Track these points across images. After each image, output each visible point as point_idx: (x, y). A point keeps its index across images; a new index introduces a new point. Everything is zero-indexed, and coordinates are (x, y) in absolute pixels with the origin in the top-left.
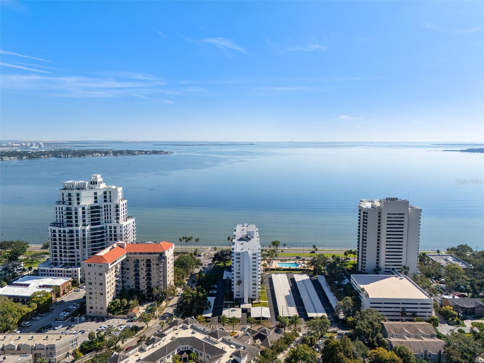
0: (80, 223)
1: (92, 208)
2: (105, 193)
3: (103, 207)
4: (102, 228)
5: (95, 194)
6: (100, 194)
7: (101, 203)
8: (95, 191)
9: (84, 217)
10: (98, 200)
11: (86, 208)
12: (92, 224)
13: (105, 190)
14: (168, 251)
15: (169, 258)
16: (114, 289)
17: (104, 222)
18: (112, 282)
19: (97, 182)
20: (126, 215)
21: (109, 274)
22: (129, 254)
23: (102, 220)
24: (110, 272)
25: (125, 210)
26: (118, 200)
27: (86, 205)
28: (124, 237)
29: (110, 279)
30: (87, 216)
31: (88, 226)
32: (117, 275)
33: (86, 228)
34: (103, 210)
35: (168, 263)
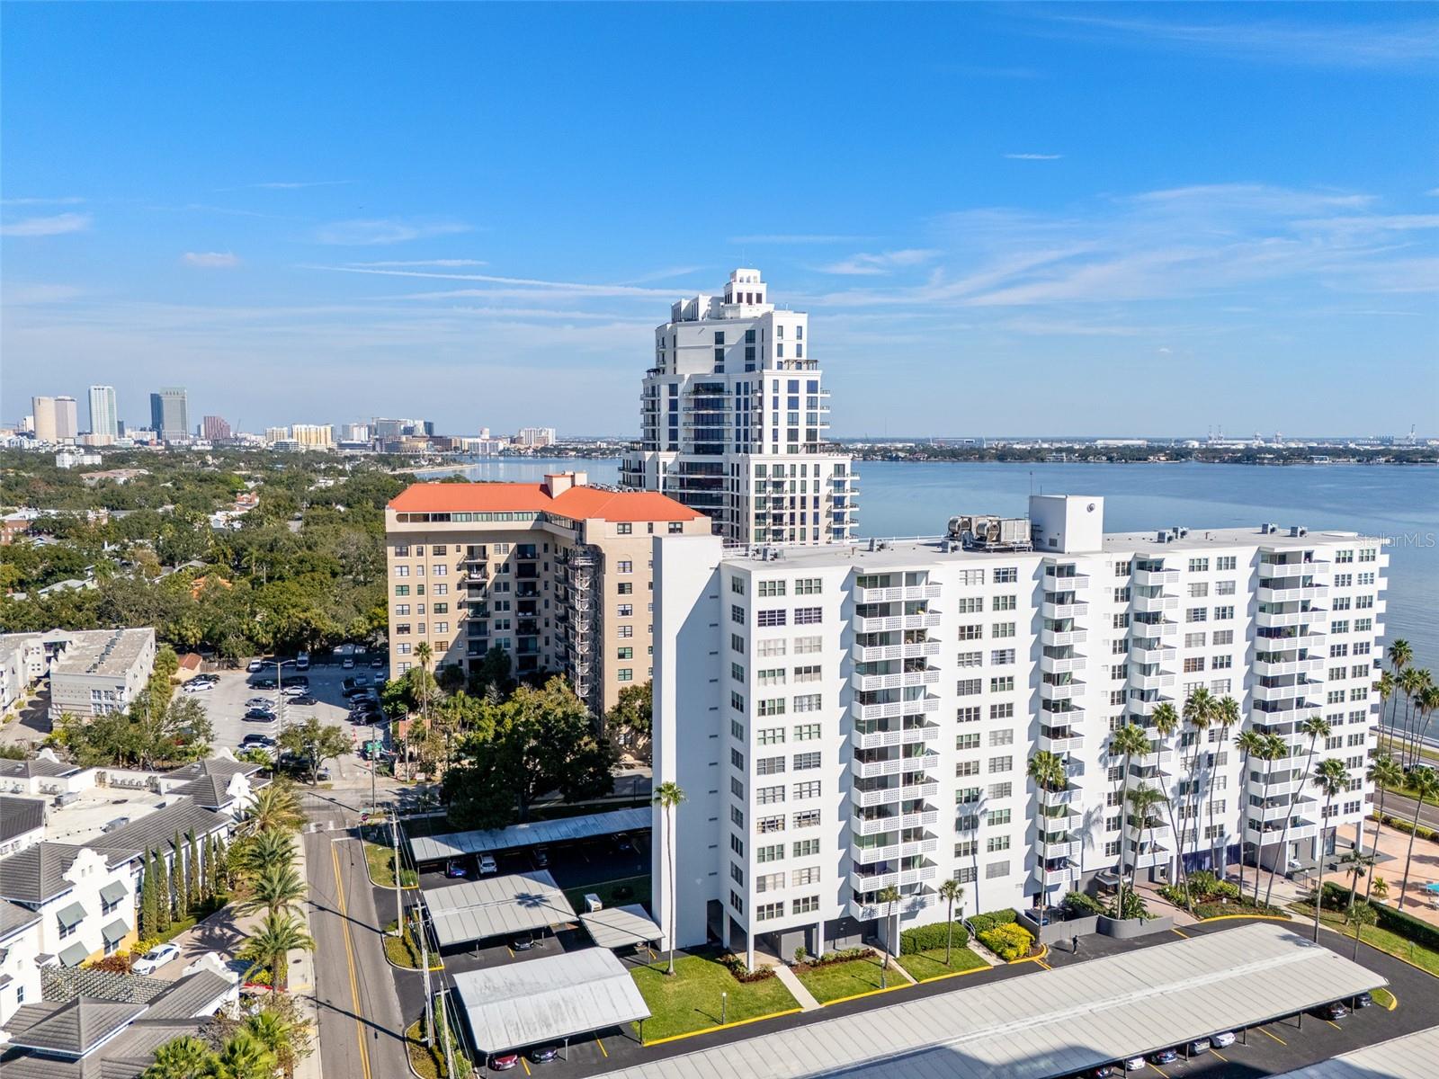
0: (664, 441)
1: (699, 388)
2: (750, 336)
3: (734, 389)
4: (717, 468)
5: (720, 338)
6: (734, 337)
7: (734, 375)
8: (720, 328)
9: (673, 420)
10: (726, 363)
11: (681, 388)
12: (699, 450)
13: (749, 327)
14: (625, 529)
15: (626, 566)
16: (452, 634)
17: (733, 448)
18: (433, 598)
19: (740, 296)
20: (811, 434)
21: (412, 560)
22: (543, 517)
23: (730, 441)
24: (420, 553)
25: (803, 411)
26: (775, 365)
27: (682, 377)
28: (753, 511)
29: (421, 580)
30: (681, 420)
31: (674, 454)
32: (479, 586)
33: (667, 458)
34: (733, 404)
35: (622, 588)
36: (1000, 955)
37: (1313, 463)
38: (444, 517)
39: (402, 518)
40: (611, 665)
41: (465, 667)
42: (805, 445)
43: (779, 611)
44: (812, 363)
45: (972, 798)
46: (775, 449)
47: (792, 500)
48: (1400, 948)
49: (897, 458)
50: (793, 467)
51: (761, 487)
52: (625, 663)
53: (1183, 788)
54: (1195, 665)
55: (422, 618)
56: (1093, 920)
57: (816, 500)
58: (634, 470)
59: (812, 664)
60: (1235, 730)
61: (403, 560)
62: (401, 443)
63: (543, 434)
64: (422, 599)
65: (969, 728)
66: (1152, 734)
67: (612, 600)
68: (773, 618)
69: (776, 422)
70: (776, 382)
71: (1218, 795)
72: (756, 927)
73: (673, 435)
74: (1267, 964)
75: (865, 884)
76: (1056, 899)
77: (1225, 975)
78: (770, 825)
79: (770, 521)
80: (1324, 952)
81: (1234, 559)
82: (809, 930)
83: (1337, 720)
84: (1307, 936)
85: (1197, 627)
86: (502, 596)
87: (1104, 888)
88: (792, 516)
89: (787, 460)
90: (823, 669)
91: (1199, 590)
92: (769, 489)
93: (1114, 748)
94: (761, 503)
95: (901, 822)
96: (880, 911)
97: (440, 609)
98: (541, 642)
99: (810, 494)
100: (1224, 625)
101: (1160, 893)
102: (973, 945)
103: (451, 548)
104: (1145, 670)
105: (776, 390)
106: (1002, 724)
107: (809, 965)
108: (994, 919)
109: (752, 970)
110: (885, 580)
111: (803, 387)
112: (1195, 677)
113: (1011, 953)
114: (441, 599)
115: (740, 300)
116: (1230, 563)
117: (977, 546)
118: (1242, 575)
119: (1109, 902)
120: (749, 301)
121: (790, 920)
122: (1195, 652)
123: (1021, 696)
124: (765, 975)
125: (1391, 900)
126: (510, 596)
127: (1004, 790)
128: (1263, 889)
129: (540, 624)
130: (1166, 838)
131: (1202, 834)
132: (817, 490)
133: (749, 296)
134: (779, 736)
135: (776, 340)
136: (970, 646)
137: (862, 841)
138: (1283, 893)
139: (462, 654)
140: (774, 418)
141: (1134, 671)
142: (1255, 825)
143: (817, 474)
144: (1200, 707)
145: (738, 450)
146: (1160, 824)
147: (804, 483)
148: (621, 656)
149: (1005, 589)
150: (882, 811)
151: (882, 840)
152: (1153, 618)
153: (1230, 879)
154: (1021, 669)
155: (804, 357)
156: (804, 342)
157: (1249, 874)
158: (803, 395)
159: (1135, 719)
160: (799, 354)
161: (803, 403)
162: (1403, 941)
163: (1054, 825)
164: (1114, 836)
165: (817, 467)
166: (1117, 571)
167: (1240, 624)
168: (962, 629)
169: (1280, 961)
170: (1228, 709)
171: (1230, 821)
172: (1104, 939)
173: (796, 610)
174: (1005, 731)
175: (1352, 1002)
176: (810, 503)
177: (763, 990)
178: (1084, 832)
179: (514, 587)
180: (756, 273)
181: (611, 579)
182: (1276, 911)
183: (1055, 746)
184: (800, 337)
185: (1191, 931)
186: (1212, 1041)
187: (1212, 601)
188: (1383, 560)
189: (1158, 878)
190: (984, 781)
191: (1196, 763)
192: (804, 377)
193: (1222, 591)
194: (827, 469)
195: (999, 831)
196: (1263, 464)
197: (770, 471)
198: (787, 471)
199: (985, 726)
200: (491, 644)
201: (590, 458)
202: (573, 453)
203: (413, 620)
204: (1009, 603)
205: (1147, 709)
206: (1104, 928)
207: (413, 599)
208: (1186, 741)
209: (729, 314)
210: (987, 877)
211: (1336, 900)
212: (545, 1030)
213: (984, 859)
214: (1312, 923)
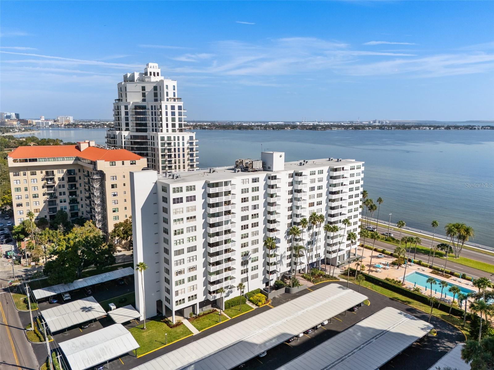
0: (124, 127)
1: (136, 107)
2: (155, 88)
3: (150, 108)
4: (145, 137)
5: (143, 88)
6: (149, 88)
7: (150, 103)
8: (143, 85)
9: (127, 119)
10: (147, 98)
11: (129, 107)
12: (137, 130)
13: (155, 85)
14: (113, 164)
15: (114, 178)
16: (41, 206)
17: (151, 130)
18: (32, 192)
19: (151, 73)
20: (180, 125)
21: (21, 177)
22: (77, 159)
23: (150, 127)
24: (25, 175)
25: (177, 117)
26: (165, 100)
27: (129, 103)
28: (160, 154)
29: (26, 185)
30: (130, 119)
31: (128, 132)
32: (51, 187)
33: (125, 134)
34: (150, 113)
35: (113, 186)
36: (256, 305)
37: (332, 130)
38: (35, 160)
39: (15, 161)
40: (110, 215)
41: (48, 218)
42: (178, 129)
43: (180, 198)
44: (179, 99)
45: (246, 254)
46: (167, 131)
47: (175, 149)
48: (369, 285)
49: (205, 128)
50: (174, 137)
51: (163, 145)
52: (116, 214)
53: (309, 243)
54: (312, 205)
55: (28, 200)
56: (284, 289)
57: (183, 149)
58: (112, 138)
59: (193, 215)
60: (323, 225)
61: (17, 178)
62: (6, 122)
63: (68, 119)
64: (27, 193)
65: (245, 231)
66: (300, 227)
67: (109, 191)
68: (178, 201)
69: (167, 121)
70: (166, 106)
71: (319, 244)
72: (175, 308)
73: (127, 125)
74: (336, 297)
75: (213, 288)
76: (272, 283)
77: (324, 302)
78: (179, 273)
79: (167, 157)
80: (350, 291)
81: (322, 170)
82: (193, 306)
83: (350, 218)
84: (345, 286)
85: (312, 193)
86: (62, 190)
87: (286, 277)
88: (175, 155)
89: (172, 135)
90: (196, 217)
91: (313, 181)
92: (166, 145)
93: (288, 233)
94: (163, 150)
95: (224, 266)
96: (218, 296)
97: (35, 196)
98: (79, 207)
99: (181, 147)
100: (320, 191)
101: (303, 277)
102: (248, 303)
103: (38, 172)
104: (298, 208)
105: (166, 109)
106: (255, 229)
107: (194, 318)
108: (254, 293)
109: (174, 323)
110: (217, 185)
111: (176, 108)
112: (312, 208)
113: (260, 304)
114: (36, 192)
115: (151, 74)
116: (321, 172)
117: (245, 169)
118: (325, 175)
119: (288, 282)
120: (154, 75)
121: (187, 304)
122: (312, 201)
123: (261, 219)
124: (179, 324)
125: (366, 272)
126: (66, 190)
127: (256, 251)
128: (332, 271)
129: (79, 200)
130: (304, 260)
131: (314, 257)
132: (183, 145)
133: (154, 73)
134: (182, 242)
135: (165, 90)
136: (245, 204)
137: (211, 274)
138: (337, 272)
139: (46, 213)
140: (166, 118)
141: (294, 208)
142: (329, 252)
143: (183, 140)
144: (314, 218)
145: (153, 131)
146: (302, 255)
147: (179, 143)
148: (114, 211)
149: (255, 185)
150: (218, 263)
151: (218, 273)
152: (299, 191)
153: (322, 269)
154: (261, 211)
155: (176, 97)
156: (176, 91)
157: (328, 267)
158: (176, 111)
159: (295, 223)
160: (174, 96)
161: (177, 114)
162: (370, 284)
163: (272, 260)
164: (289, 261)
165: (183, 137)
166: (289, 177)
167: (324, 191)
168: (242, 199)
169: (339, 295)
170: (321, 217)
171: (321, 252)
172: (287, 294)
173: (187, 197)
174: (256, 231)
175: (359, 305)
176: (181, 150)
177: (179, 329)
178: (281, 261)
179: (67, 186)
180: (156, 65)
181: (108, 183)
182: (335, 278)
183: (271, 235)
184: (174, 89)
185: (313, 288)
186: (322, 324)
187: (316, 184)
188: (363, 168)
189: (302, 272)
190: (250, 248)
191: (312, 236)
192: (177, 104)
193: (319, 181)
194: (187, 138)
195: (255, 264)
196: (318, 130)
197: (166, 139)
198: (172, 139)
199: (250, 230)
200: (59, 209)
201: (88, 128)
202: (81, 126)
203: (23, 201)
204: (256, 189)
205: (299, 220)
206: (287, 291)
207: (23, 193)
208: (309, 229)
209: (147, 80)
210: (251, 280)
211: (352, 273)
212: (99, 359)
213: (250, 273)
214: (346, 281)
